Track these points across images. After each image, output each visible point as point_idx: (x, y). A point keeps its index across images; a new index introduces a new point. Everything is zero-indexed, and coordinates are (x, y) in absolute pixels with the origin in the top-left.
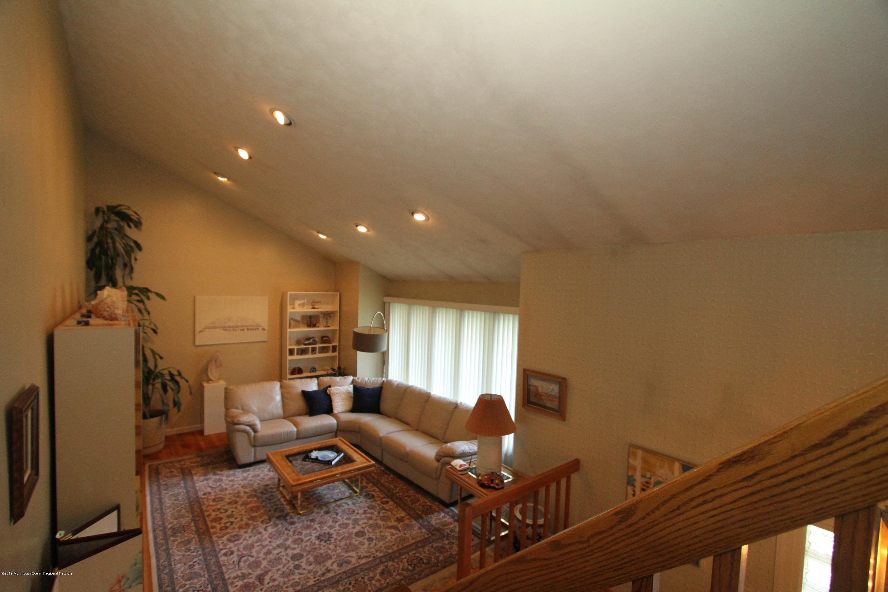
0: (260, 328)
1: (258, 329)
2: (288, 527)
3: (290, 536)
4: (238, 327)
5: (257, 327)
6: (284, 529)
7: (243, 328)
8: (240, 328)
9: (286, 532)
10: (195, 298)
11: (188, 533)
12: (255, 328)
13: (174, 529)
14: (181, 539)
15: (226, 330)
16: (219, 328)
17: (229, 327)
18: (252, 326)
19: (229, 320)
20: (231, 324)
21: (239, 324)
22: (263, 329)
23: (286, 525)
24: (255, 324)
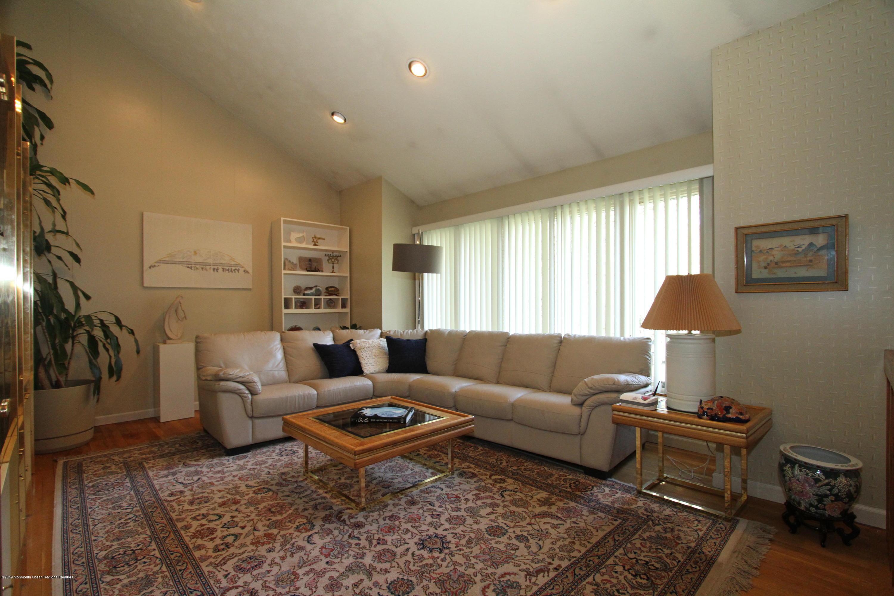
0: (242, 270)
1: (238, 270)
2: (353, 532)
3: (364, 547)
4: (209, 264)
5: (237, 268)
6: (346, 537)
7: (216, 267)
8: (212, 267)
9: (354, 542)
10: (142, 215)
11: (145, 562)
12: (233, 268)
13: (113, 558)
14: (129, 577)
15: (191, 268)
16: (181, 263)
17: (196, 264)
18: (229, 265)
19: (195, 253)
20: (199, 259)
21: (210, 261)
22: (246, 271)
23: (348, 530)
24: (233, 263)
